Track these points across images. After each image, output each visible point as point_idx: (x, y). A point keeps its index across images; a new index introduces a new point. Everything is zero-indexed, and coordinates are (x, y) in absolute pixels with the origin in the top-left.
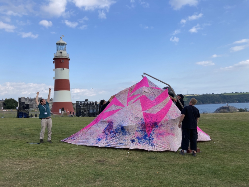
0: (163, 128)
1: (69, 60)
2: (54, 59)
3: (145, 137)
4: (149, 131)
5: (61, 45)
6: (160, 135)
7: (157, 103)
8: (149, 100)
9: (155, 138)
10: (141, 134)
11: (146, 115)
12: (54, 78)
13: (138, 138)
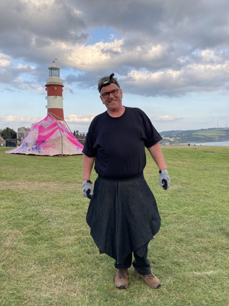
0: (48, 144)
1: (63, 86)
2: (46, 86)
3: (36, 148)
4: (39, 145)
5: (54, 70)
6: (45, 147)
7: (47, 130)
8: (44, 128)
9: (42, 149)
10: (35, 147)
11: (39, 136)
12: (46, 107)
13: (33, 149)
